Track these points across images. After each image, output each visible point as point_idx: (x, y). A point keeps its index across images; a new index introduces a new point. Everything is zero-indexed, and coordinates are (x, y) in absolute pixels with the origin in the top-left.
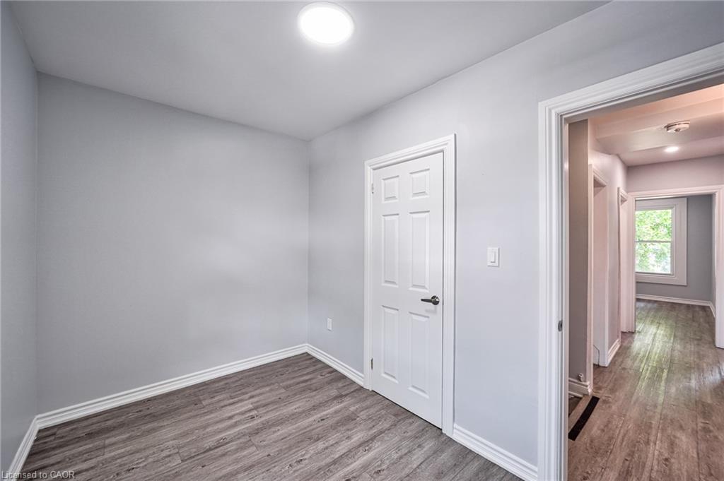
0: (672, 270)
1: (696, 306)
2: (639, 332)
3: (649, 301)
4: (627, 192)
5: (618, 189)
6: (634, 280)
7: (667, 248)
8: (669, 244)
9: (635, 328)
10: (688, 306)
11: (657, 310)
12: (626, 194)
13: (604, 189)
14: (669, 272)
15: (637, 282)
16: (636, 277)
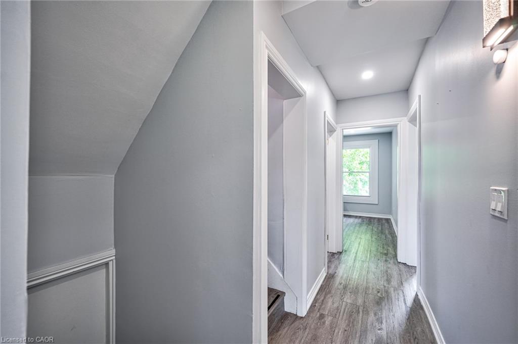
0: (370, 193)
1: (383, 218)
2: (345, 251)
3: (356, 217)
4: (337, 124)
5: (325, 112)
6: (341, 202)
7: (366, 177)
8: (368, 174)
9: (343, 246)
10: (379, 220)
11: (361, 224)
12: (335, 124)
13: (302, 98)
14: (368, 195)
15: (344, 203)
16: (344, 198)
